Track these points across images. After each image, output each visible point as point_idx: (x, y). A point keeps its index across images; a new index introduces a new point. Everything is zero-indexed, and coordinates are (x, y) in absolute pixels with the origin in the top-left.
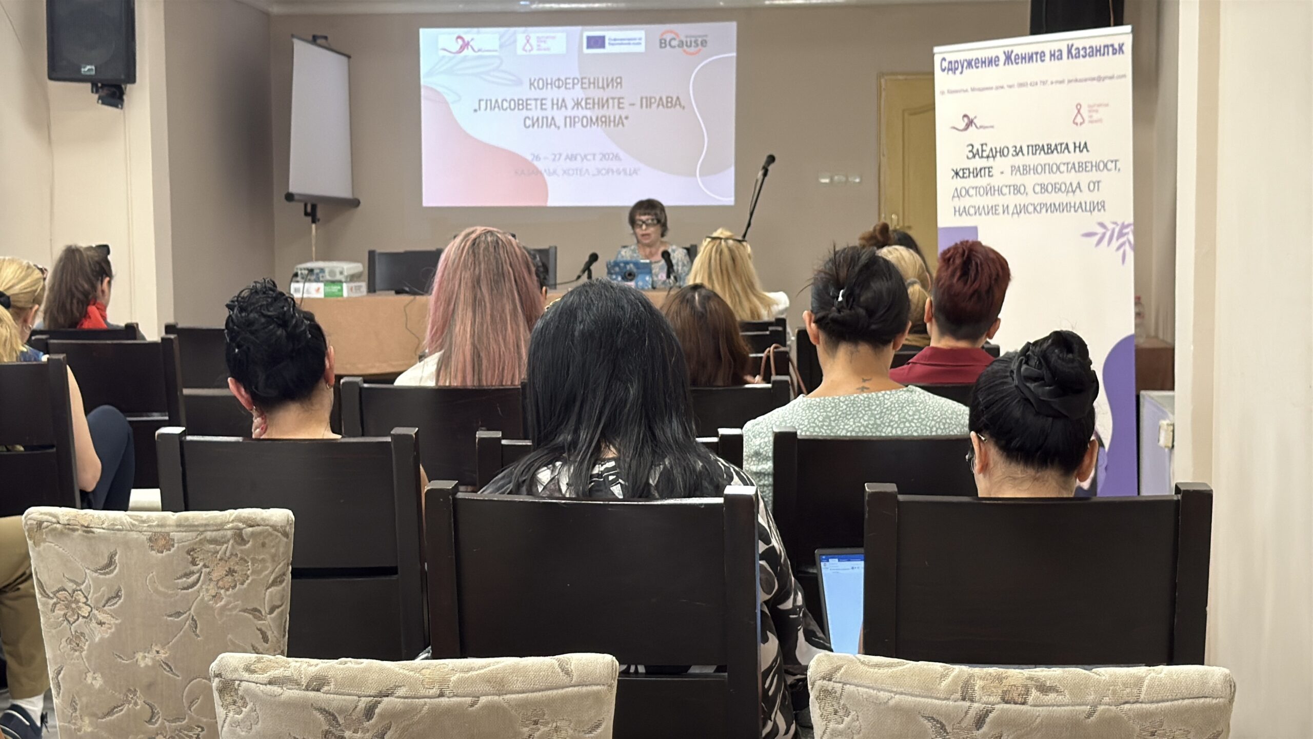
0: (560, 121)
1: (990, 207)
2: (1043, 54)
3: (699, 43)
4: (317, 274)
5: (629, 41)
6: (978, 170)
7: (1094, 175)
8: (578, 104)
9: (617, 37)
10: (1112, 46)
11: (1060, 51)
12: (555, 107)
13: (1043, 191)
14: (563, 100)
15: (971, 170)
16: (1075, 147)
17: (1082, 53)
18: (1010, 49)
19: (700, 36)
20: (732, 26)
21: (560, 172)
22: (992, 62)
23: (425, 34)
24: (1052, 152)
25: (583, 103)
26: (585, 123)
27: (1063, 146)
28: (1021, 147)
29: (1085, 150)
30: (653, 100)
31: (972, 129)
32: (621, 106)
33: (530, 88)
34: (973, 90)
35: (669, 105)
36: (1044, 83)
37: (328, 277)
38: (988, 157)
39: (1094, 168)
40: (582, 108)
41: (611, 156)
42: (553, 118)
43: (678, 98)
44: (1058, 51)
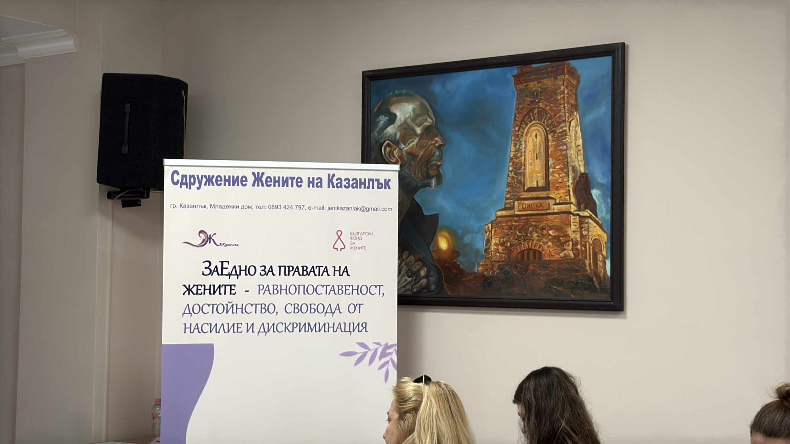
1: (231, 325)
2: (299, 181)
6: (216, 287)
7: (356, 298)
10: (378, 180)
11: (320, 179)
13: (296, 311)
15: (208, 287)
16: (335, 271)
17: (344, 183)
22: (236, 181)
24: (308, 274)
27: (322, 269)
28: (271, 268)
29: (345, 273)
31: (210, 245)
34: (213, 206)
36: (300, 207)
38: (230, 275)
39: (355, 292)
44: (317, 179)
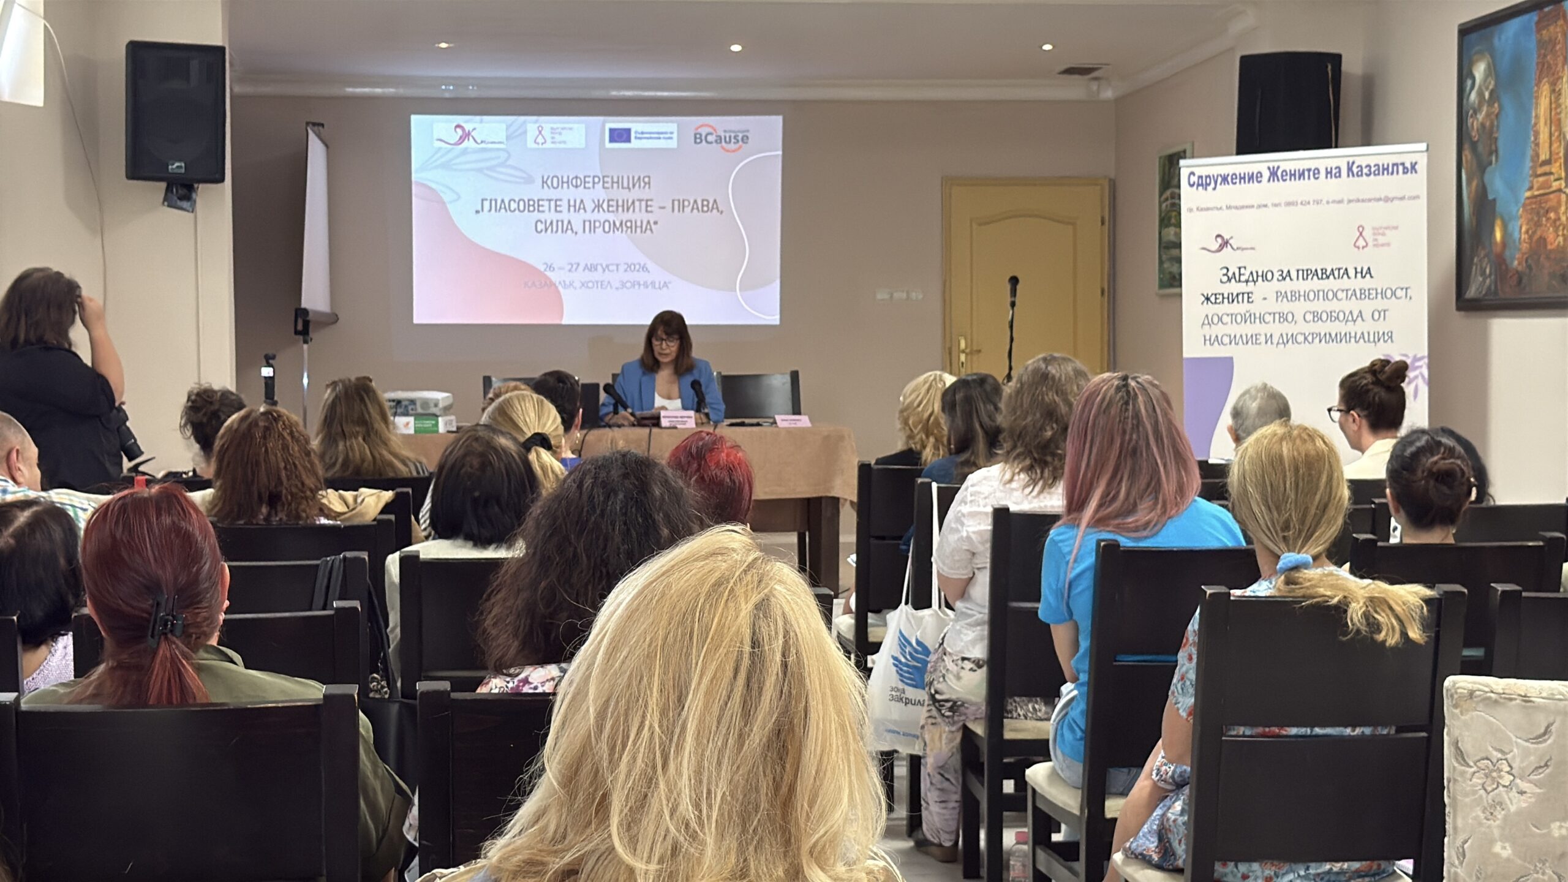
0: (577, 226)
1: (1249, 336)
2: (1317, 171)
3: (740, 138)
4: (406, 406)
5: (659, 135)
6: (1235, 295)
7: (1380, 304)
8: (598, 206)
9: (645, 130)
10: (1403, 164)
11: (1338, 168)
12: (572, 209)
13: (1316, 319)
14: (582, 201)
15: (1226, 296)
16: (1356, 273)
17: (1365, 171)
18: (1276, 164)
19: (739, 132)
20: (777, 121)
21: (577, 284)
22: (1252, 178)
23: (417, 121)
24: (1328, 277)
25: (605, 206)
26: (607, 229)
27: (1342, 272)
28: (1289, 272)
29: (1368, 276)
30: (686, 203)
31: (1227, 250)
32: (649, 209)
33: (543, 187)
34: (1229, 208)
35: (705, 209)
36: (1318, 202)
37: (420, 410)
38: (1247, 281)
39: (1379, 296)
40: (604, 210)
41: (637, 267)
42: (569, 222)
43: (715, 201)
44: (1336, 168)
